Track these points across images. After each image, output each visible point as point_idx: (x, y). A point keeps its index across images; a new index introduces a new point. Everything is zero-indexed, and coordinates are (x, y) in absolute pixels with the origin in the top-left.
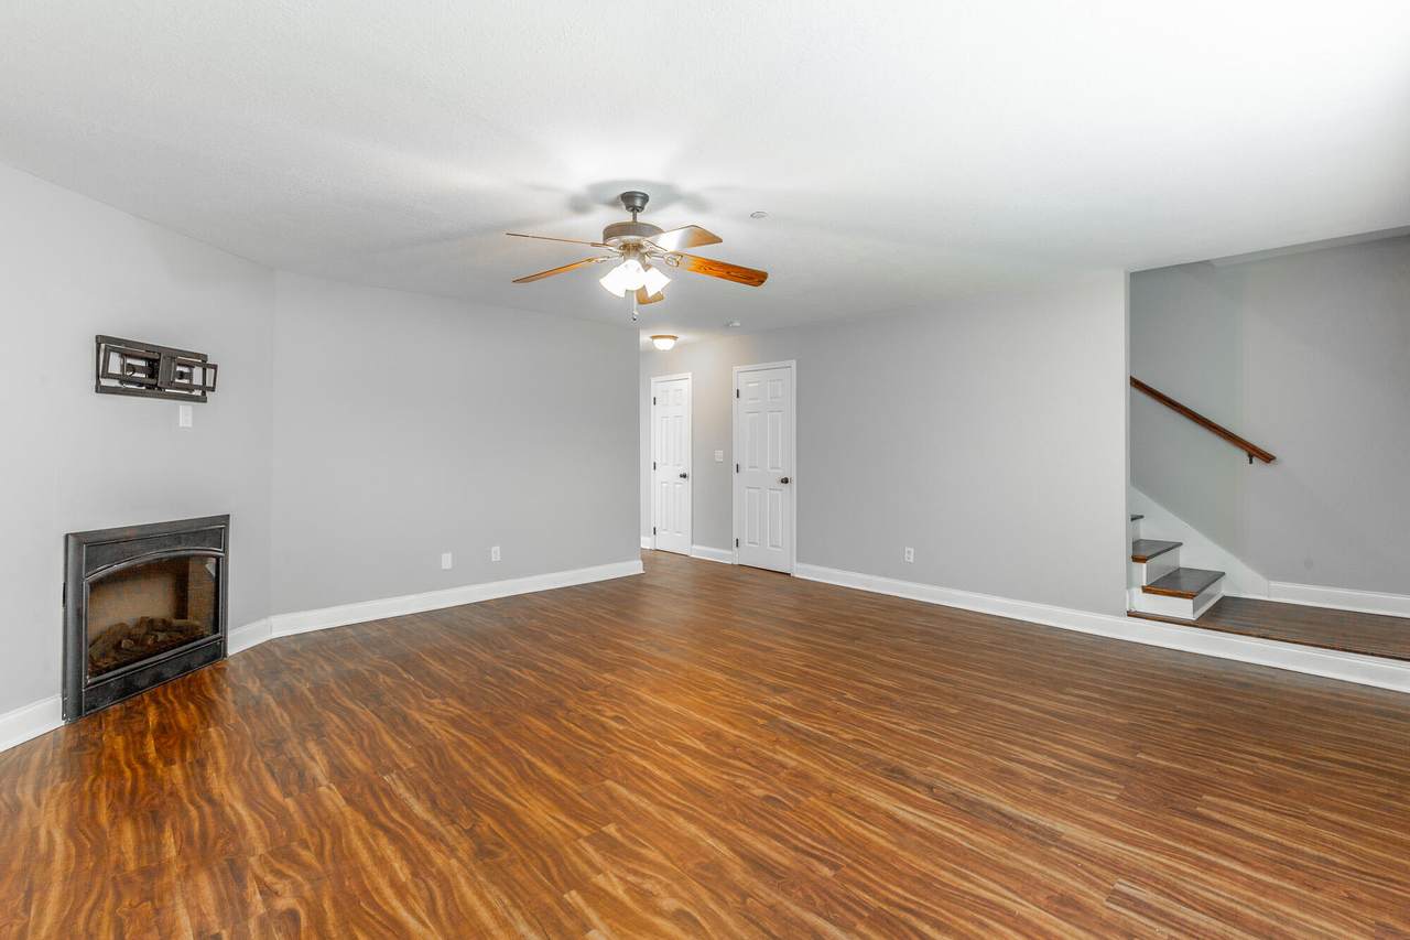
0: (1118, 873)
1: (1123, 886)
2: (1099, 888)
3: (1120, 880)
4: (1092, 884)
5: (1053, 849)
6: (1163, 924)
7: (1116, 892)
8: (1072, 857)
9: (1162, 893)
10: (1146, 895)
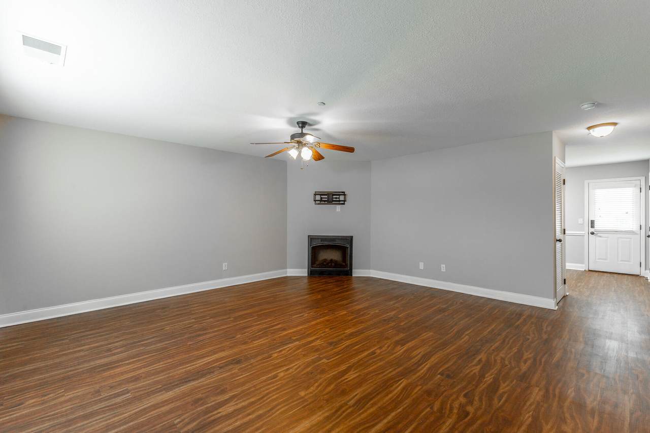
0: (134, 397)
1: (128, 396)
2: (134, 389)
3: (131, 396)
4: (136, 389)
5: (160, 386)
6: (106, 397)
7: (128, 393)
8: (152, 389)
9: (115, 404)
10: (119, 400)
